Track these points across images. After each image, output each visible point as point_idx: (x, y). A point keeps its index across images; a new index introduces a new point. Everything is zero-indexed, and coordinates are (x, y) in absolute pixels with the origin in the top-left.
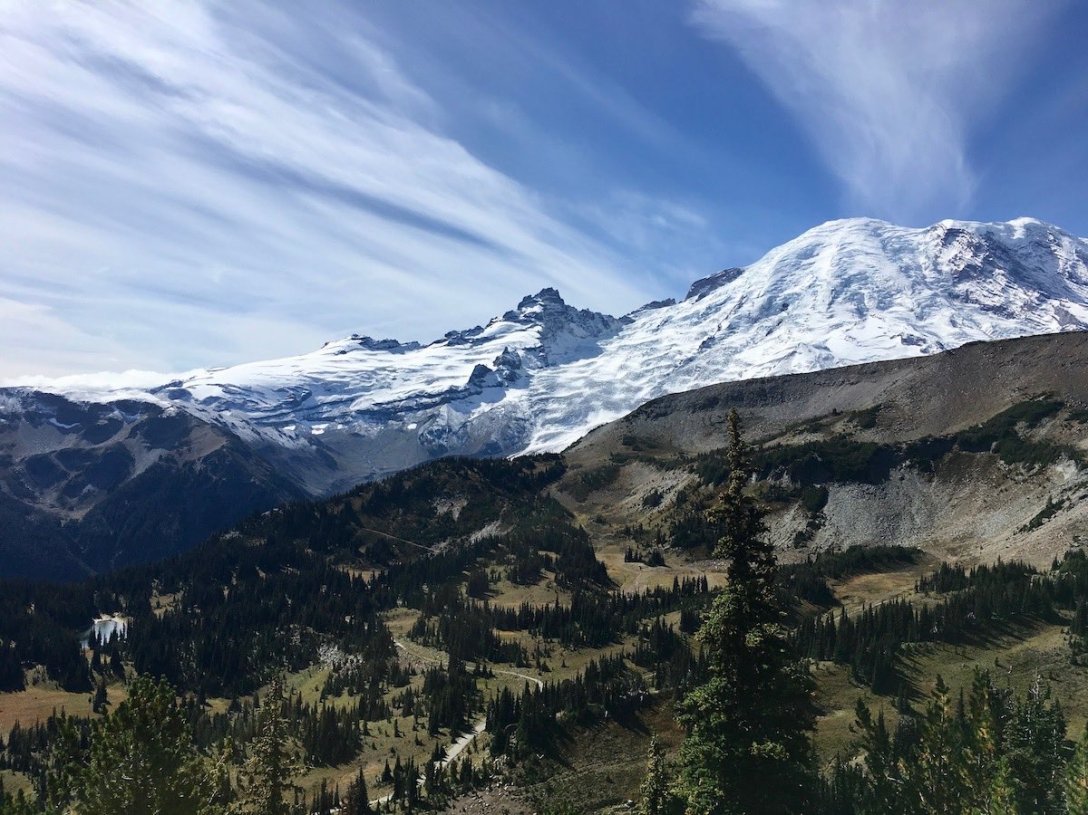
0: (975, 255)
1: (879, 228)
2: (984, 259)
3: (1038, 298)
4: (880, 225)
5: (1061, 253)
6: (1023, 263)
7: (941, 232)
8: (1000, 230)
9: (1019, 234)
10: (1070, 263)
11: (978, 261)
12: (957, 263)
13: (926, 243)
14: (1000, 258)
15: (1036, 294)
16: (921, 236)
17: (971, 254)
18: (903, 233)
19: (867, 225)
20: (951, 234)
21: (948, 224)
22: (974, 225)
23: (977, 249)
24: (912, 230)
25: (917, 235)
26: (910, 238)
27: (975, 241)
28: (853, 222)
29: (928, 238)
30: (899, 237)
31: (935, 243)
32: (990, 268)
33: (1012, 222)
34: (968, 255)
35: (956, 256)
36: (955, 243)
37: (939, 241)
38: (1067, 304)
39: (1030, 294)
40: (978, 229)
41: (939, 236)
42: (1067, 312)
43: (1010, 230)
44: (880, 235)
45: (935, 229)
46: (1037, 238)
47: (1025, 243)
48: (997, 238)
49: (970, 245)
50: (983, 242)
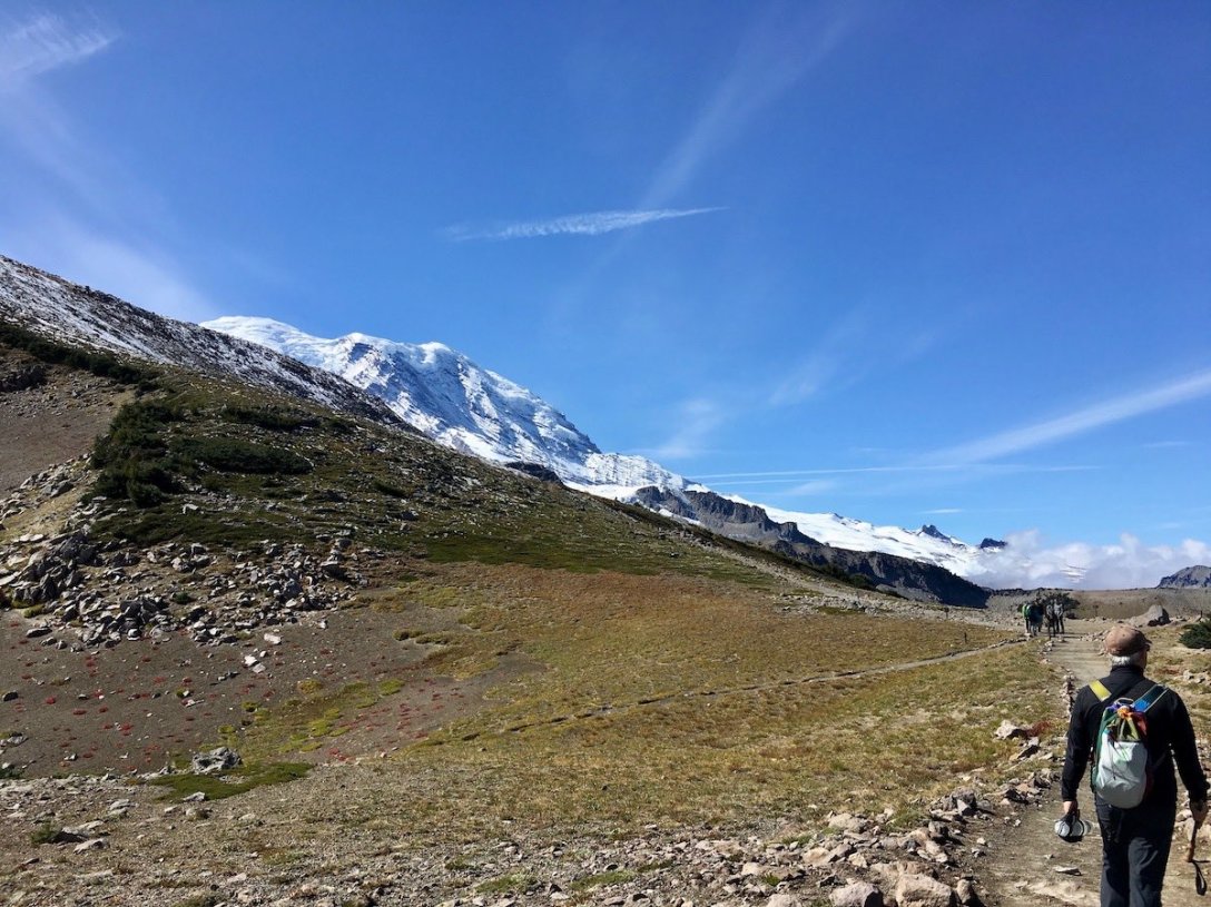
0: (381, 374)
1: (282, 333)
2: (389, 379)
3: (437, 426)
4: (282, 329)
5: (467, 383)
6: (430, 389)
7: (349, 346)
8: (410, 353)
9: (429, 359)
10: (475, 394)
11: (383, 381)
12: (362, 381)
13: (333, 356)
14: (406, 381)
15: (437, 421)
16: (328, 348)
17: (377, 372)
18: (309, 342)
19: (269, 327)
20: (360, 350)
21: (357, 337)
22: (384, 342)
23: (384, 367)
24: (319, 340)
25: (324, 345)
26: (317, 347)
27: (382, 359)
28: (253, 321)
29: (335, 350)
30: (305, 346)
31: (341, 356)
32: (394, 389)
33: (424, 346)
34: (374, 373)
35: (362, 373)
36: (363, 360)
37: (346, 355)
38: (463, 434)
39: (430, 420)
40: (386, 347)
41: (347, 350)
42: (462, 442)
43: (422, 355)
44: (283, 341)
45: (343, 341)
46: (445, 365)
47: (434, 368)
48: (406, 360)
49: (377, 362)
50: (390, 361)
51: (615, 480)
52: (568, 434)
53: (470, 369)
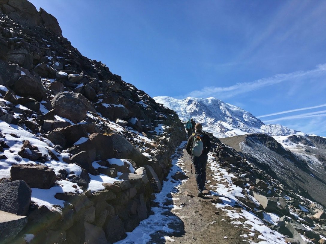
0: (196, 108)
1: (169, 99)
2: (199, 109)
3: (214, 121)
4: (169, 98)
5: (221, 108)
6: (210, 110)
7: (187, 101)
8: (204, 101)
9: (210, 102)
10: (224, 110)
11: (197, 109)
12: (191, 110)
13: (183, 104)
14: (204, 109)
15: (213, 119)
16: (181, 102)
17: (195, 107)
18: (177, 101)
19: (166, 98)
20: (190, 102)
21: (189, 98)
22: (197, 99)
23: (197, 106)
24: (179, 100)
25: (181, 101)
26: (179, 102)
27: (196, 103)
28: (162, 97)
29: (184, 102)
30: (175, 102)
31: (185, 104)
32: (200, 111)
33: (208, 98)
34: (194, 108)
35: (191, 108)
36: (191, 104)
37: (186, 103)
38: (222, 122)
39: (212, 119)
40: (197, 100)
41: (186, 102)
42: (222, 125)
43: (207, 101)
44: (170, 101)
45: (185, 100)
46: (215, 103)
47: (211, 104)
48: (203, 103)
49: (195, 104)
50: (199, 104)
51: (271, 132)
52: (254, 120)
53: (222, 103)
